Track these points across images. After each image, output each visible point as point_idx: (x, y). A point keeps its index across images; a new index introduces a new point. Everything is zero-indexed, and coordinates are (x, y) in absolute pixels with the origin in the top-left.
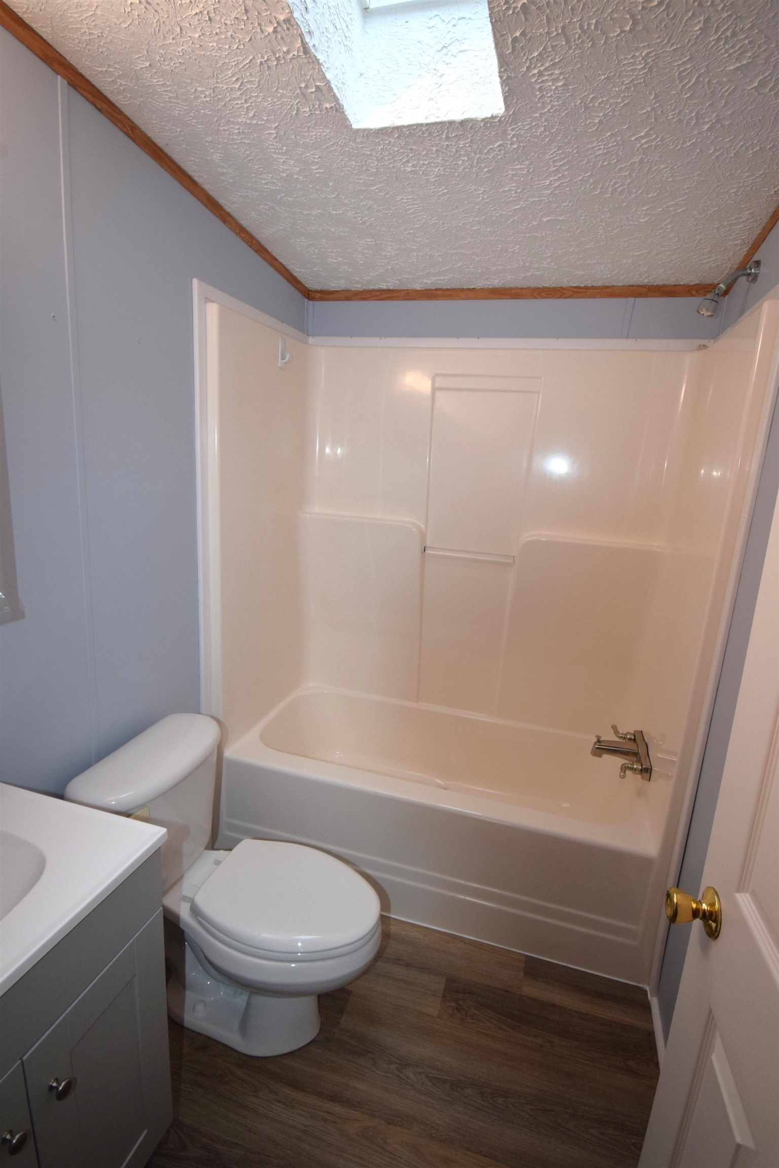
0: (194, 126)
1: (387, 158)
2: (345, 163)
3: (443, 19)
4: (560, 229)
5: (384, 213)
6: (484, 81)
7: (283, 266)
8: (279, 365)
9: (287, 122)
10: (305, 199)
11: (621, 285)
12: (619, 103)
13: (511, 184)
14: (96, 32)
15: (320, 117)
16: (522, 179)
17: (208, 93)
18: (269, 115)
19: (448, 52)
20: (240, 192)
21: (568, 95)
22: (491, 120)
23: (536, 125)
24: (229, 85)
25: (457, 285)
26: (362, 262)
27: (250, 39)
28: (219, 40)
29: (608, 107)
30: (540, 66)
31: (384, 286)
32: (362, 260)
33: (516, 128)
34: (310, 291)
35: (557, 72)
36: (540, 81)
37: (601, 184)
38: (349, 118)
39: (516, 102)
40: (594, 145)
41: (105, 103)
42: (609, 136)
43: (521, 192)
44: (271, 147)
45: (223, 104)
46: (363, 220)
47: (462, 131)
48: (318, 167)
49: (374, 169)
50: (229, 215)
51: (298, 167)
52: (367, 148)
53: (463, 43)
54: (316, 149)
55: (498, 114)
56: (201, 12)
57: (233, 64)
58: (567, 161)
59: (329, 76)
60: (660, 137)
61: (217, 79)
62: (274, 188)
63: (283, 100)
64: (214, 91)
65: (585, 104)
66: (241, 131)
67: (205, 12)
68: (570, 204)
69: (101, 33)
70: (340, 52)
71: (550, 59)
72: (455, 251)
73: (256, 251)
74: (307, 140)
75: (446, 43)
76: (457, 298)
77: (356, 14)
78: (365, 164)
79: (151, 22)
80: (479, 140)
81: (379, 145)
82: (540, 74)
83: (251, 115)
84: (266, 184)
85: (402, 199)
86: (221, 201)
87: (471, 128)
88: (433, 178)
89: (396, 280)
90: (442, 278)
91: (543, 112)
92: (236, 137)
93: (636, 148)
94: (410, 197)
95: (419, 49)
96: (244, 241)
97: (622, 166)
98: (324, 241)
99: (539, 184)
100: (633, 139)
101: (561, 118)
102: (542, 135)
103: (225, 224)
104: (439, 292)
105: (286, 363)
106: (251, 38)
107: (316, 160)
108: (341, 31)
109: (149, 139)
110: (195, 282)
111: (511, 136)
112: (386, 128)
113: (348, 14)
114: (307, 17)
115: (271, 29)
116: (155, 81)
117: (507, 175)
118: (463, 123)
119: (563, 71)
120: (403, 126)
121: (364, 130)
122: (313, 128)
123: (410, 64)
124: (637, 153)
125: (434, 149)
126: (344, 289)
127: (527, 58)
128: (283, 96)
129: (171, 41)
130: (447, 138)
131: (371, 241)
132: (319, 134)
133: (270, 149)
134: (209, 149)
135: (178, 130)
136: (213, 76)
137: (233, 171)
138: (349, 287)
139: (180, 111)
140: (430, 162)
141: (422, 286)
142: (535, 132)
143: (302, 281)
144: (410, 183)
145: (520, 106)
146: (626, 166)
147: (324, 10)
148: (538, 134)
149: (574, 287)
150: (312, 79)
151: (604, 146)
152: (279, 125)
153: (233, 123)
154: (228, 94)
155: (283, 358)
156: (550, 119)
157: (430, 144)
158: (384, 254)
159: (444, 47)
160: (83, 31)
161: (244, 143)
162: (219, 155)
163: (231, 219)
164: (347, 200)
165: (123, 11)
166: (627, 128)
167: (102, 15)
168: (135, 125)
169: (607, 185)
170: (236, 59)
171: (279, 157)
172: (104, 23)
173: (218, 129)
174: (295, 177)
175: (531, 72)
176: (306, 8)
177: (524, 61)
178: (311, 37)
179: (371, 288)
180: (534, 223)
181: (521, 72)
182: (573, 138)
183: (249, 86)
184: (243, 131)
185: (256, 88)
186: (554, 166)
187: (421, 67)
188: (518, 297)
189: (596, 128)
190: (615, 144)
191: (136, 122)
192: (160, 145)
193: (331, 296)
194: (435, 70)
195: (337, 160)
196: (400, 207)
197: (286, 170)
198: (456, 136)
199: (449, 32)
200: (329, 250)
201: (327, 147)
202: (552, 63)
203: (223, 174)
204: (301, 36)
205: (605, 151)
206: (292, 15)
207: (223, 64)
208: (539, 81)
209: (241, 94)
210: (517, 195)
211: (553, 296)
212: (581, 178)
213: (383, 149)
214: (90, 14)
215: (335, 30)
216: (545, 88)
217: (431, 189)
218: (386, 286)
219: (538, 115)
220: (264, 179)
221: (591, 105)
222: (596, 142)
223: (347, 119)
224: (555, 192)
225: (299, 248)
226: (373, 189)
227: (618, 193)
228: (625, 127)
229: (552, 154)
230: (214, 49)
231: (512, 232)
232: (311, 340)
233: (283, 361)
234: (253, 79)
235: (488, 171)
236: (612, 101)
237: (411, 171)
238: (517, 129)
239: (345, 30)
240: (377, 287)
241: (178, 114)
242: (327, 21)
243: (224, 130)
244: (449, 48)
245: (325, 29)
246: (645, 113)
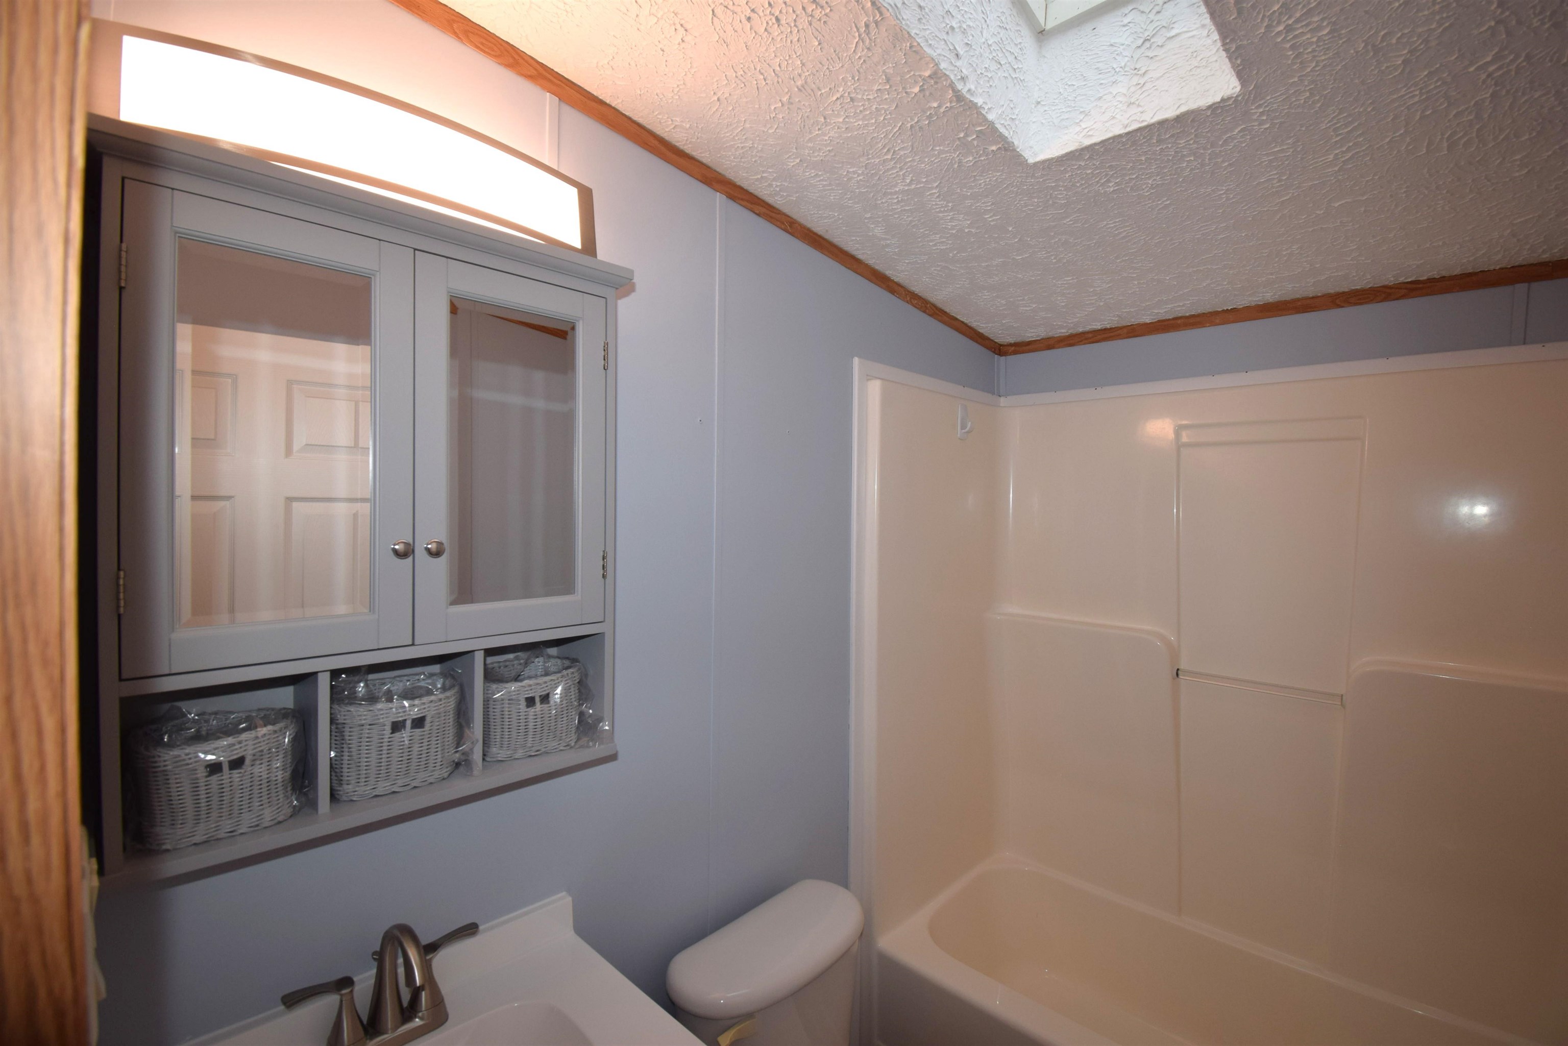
0: (851, 207)
1: (1078, 185)
2: (1025, 203)
3: (1142, 10)
4: (1365, 211)
5: (1084, 245)
6: (1207, 61)
7: (966, 325)
8: (959, 435)
9: (949, 178)
10: (982, 251)
11: (1498, 267)
12: (1434, 30)
13: (1270, 172)
14: (747, 145)
15: (986, 162)
16: (1287, 162)
17: (860, 172)
18: (927, 176)
19: (1151, 45)
20: (908, 260)
21: (1341, 42)
22: (1221, 105)
23: (1295, 92)
24: (880, 158)
25: (1208, 308)
26: (1063, 304)
27: (897, 106)
28: (864, 117)
29: (1415, 39)
30: (1288, 19)
31: (1098, 326)
32: (1063, 302)
33: (1265, 102)
34: (1001, 345)
35: (1316, 19)
36: (1291, 37)
37: (1427, 141)
38: (1023, 154)
39: (1257, 73)
40: (1402, 93)
41: (762, 206)
42: (1426, 76)
43: (1288, 179)
44: (935, 207)
45: (877, 178)
46: (1058, 258)
47: (1180, 128)
48: (992, 214)
49: (1064, 200)
50: (898, 285)
51: (969, 220)
52: (1050, 179)
53: (1173, 28)
54: (987, 196)
55: (1231, 94)
56: (842, 96)
57: (882, 136)
58: (1359, 125)
59: (991, 117)
60: (1524, 55)
61: (868, 155)
62: (944, 247)
63: (942, 156)
64: (866, 169)
65: (1374, 46)
66: (900, 199)
67: (846, 94)
68: (1377, 177)
69: (752, 144)
70: (1007, 88)
71: (1300, 6)
72: (1195, 269)
73: (930, 315)
74: (975, 190)
75: (1148, 36)
76: (1208, 325)
77: (1027, 39)
78: (1051, 198)
79: (796, 120)
80: (1207, 132)
81: (1066, 173)
82: (1289, 29)
83: (908, 181)
84: (935, 245)
85: (1107, 224)
86: (889, 273)
87: (1193, 121)
88: (1147, 192)
89: (1114, 316)
90: (1181, 304)
91: (1304, 73)
92: (896, 207)
93: (1481, 80)
94: (1117, 220)
95: (1111, 53)
96: (918, 308)
97: (1460, 109)
98: (1011, 290)
99: (1317, 162)
100: (1472, 69)
101: (1336, 73)
102: (1309, 101)
103: (894, 294)
104: (1179, 322)
105: (968, 432)
106: (897, 104)
107: (989, 208)
108: (1007, 65)
109: (809, 230)
110: (856, 360)
111: (1258, 114)
112: (1071, 152)
113: (1016, 45)
114: (959, 63)
115: (916, 90)
116: (807, 174)
117: (1262, 162)
118: (1179, 119)
119: (1325, 15)
120: (1095, 144)
121: (1044, 162)
122: (981, 176)
123: (1100, 74)
124: (1484, 86)
125: (1143, 158)
126: (1044, 337)
127: (1264, 16)
128: (941, 152)
129: (817, 132)
130: (1160, 141)
131: (1072, 279)
132: (988, 180)
133: (934, 209)
134: (869, 225)
135: (836, 214)
136: (864, 154)
137: (898, 241)
138: (1050, 334)
139: (835, 196)
140: (1139, 175)
141: (1152, 318)
142: (1295, 101)
143: (991, 336)
144: (1115, 205)
145: (1264, 76)
146: (1467, 109)
147: (982, 51)
148: (1302, 101)
149: (1408, 283)
150: (971, 126)
151: (1421, 90)
152: (940, 183)
153: (891, 194)
154: (881, 167)
155: (963, 427)
156: (1318, 79)
157: (1136, 154)
158: (1092, 290)
159: (1146, 40)
160: (736, 147)
161: (905, 210)
162: (879, 229)
163: (900, 288)
164: (1034, 241)
165: (769, 118)
166: (1456, 58)
167: (751, 127)
168: (795, 220)
169: (1438, 140)
170: (884, 130)
171: (946, 214)
172: (753, 134)
173: (876, 204)
174: (966, 231)
175: (1274, 31)
176: (957, 55)
177: (1259, 21)
178: (965, 83)
179: (1081, 330)
180: (1318, 212)
181: (1258, 34)
182: (1362, 93)
183: (902, 153)
184: (902, 200)
185: (910, 153)
186: (1337, 136)
187: (1116, 72)
188: (1309, 310)
189: (1399, 71)
190: (1439, 83)
191: (795, 216)
192: (820, 233)
193: (1030, 347)
194: (1136, 69)
195: (1014, 202)
196: (1105, 234)
197: (956, 226)
198: (1172, 136)
199: (1152, 21)
200: (1019, 299)
201: (1000, 191)
202: (1305, 11)
203: (888, 246)
204: (952, 86)
205: (1424, 97)
206: (938, 67)
207: (871, 139)
208: (1288, 38)
209: (894, 163)
210: (1283, 183)
211: (1372, 300)
212: (1388, 140)
213: (1072, 175)
214: (740, 129)
215: (999, 66)
216: (1301, 43)
217: (1146, 205)
218: (1101, 325)
219: (1296, 79)
220: (932, 241)
221: (1385, 44)
222: (1405, 89)
223: (1021, 155)
224: (1345, 167)
225: (982, 303)
226: (1065, 222)
227: (1461, 147)
228: (1453, 58)
229: (1329, 122)
230: (860, 128)
231: (1283, 229)
232: (1003, 401)
233: (963, 431)
234: (906, 145)
235: (1230, 165)
236: (1420, 30)
237: (1114, 191)
238: (1266, 104)
239: (1013, 63)
240: (1088, 328)
241: (834, 199)
242: (987, 60)
243: (882, 203)
244: (1152, 41)
245: (984, 70)
246: (1486, 31)
